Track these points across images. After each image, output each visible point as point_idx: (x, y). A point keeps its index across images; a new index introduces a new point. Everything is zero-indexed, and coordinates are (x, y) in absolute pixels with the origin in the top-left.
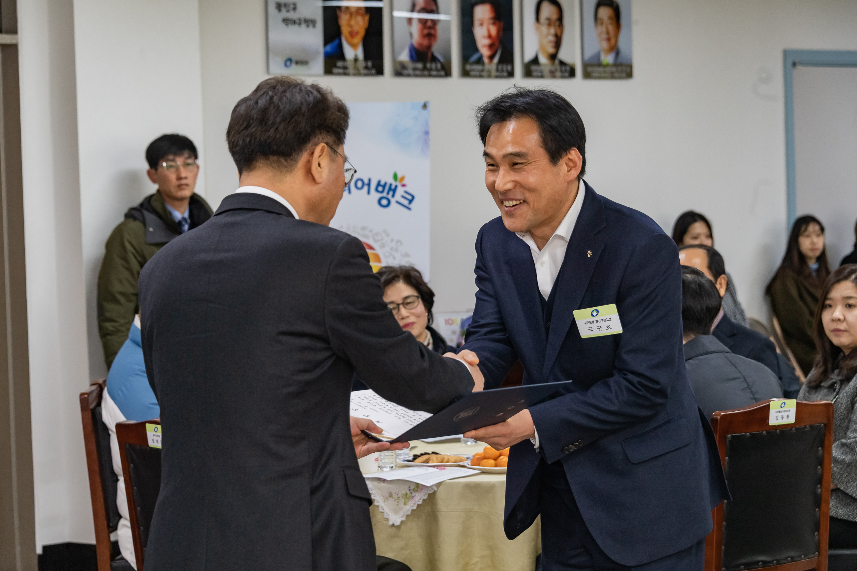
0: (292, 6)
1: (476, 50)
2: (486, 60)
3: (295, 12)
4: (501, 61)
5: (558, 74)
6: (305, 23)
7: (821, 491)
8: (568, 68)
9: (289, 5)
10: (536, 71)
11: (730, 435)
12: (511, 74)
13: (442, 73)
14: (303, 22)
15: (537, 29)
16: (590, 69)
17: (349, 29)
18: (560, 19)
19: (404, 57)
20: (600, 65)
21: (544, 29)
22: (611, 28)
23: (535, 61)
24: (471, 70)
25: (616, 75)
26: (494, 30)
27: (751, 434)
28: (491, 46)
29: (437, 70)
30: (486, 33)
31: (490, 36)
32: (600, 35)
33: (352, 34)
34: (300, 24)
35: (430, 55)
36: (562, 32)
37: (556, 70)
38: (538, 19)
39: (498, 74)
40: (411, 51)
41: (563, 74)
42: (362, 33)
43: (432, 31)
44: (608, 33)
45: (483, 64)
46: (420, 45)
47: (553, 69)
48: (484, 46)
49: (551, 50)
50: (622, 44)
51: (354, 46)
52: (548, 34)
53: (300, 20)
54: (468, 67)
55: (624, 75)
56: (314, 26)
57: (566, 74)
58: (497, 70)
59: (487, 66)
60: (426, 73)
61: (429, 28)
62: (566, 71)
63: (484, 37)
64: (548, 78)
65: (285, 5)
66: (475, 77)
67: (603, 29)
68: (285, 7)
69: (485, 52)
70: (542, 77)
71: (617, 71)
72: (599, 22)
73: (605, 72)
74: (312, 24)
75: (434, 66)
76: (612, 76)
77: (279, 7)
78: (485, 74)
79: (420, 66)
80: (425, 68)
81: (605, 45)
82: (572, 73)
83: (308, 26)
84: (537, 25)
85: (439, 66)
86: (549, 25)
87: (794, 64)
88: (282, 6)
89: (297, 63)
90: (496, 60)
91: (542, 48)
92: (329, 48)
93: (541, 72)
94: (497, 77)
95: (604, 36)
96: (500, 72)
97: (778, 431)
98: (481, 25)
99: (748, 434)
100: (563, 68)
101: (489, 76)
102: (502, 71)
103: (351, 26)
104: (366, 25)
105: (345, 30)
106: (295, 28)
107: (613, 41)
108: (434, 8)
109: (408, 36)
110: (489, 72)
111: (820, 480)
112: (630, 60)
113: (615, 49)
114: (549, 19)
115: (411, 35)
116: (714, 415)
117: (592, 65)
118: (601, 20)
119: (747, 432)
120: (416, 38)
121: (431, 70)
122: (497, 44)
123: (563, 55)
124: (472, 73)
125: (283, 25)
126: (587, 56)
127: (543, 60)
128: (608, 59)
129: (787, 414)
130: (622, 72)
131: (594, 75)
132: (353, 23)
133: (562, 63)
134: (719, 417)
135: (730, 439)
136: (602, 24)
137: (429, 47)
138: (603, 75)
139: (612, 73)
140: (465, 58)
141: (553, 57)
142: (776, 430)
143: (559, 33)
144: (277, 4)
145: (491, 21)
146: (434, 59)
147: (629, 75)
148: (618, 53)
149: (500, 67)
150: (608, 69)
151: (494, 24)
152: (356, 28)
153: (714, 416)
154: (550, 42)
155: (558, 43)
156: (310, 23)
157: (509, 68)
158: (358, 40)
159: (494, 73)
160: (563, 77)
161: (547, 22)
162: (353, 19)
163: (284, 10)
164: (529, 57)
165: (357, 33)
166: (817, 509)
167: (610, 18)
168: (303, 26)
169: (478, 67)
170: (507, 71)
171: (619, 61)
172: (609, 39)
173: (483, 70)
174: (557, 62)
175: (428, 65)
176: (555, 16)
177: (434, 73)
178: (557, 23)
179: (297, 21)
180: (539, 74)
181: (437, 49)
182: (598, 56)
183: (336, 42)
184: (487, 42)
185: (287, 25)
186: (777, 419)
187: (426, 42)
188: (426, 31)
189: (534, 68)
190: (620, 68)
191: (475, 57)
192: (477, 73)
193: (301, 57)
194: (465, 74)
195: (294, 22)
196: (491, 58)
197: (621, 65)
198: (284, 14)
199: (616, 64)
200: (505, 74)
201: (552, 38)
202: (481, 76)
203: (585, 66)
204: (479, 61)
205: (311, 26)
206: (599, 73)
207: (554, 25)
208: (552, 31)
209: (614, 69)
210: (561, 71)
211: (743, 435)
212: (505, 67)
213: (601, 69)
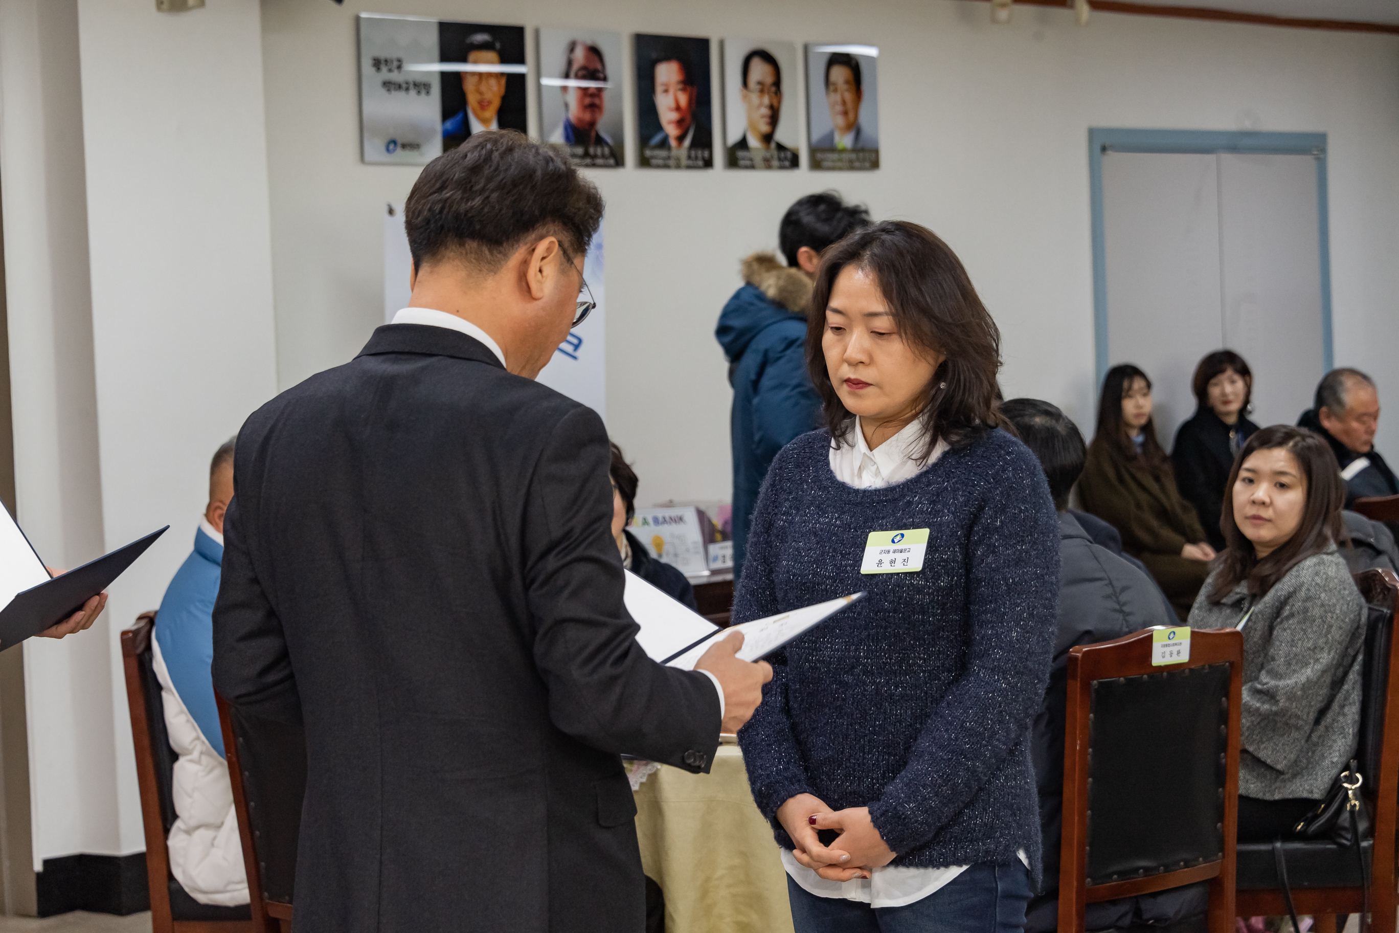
0: (395, 64)
1: (659, 128)
2: (673, 143)
3: (400, 72)
4: (693, 145)
5: (775, 163)
6: (415, 88)
7: (1226, 761)
8: (789, 155)
9: (392, 61)
10: (743, 159)
11: (1095, 682)
12: (708, 163)
13: (612, 161)
14: (411, 86)
15: (745, 97)
16: (819, 156)
17: (478, 97)
18: (777, 83)
19: (557, 137)
20: (833, 149)
21: (755, 98)
22: (848, 96)
23: (743, 144)
24: (653, 157)
25: (857, 164)
26: (683, 99)
27: (1126, 679)
28: (680, 123)
29: (603, 156)
30: (672, 104)
31: (678, 108)
32: (833, 106)
33: (483, 105)
34: (407, 89)
35: (593, 134)
36: (779, 102)
37: (772, 157)
38: (745, 83)
39: (690, 163)
40: (566, 128)
41: (782, 163)
42: (496, 103)
43: (597, 101)
44: (844, 103)
45: (669, 148)
46: (580, 120)
47: (768, 155)
48: (670, 122)
49: (765, 128)
50: (864, 119)
51: (484, 121)
52: (760, 105)
53: (407, 83)
54: (648, 153)
55: (867, 164)
56: (428, 93)
57: (787, 163)
58: (689, 157)
59: (675, 152)
60: (588, 161)
61: (593, 95)
62: (786, 159)
63: (671, 110)
64: (760, 168)
65: (386, 61)
66: (658, 167)
67: (837, 97)
68: (386, 65)
69: (672, 131)
70: (752, 167)
71: (858, 159)
72: (831, 88)
73: (840, 160)
74: (425, 88)
75: (599, 151)
76: (851, 167)
77: (377, 64)
78: (672, 162)
79: (580, 150)
80: (586, 155)
81: (840, 121)
82: (794, 162)
83: (419, 92)
84: (745, 91)
85: (607, 151)
86: (762, 91)
87: (1104, 149)
88: (382, 62)
89: (404, 146)
90: (687, 142)
91: (752, 125)
92: (449, 125)
93: (751, 160)
94: (689, 167)
95: (839, 108)
96: (692, 160)
97: (1165, 674)
98: (666, 91)
99: (1122, 679)
100: (782, 155)
101: (678, 166)
102: (696, 158)
103: (481, 93)
104: (502, 91)
105: (472, 99)
106: (401, 94)
107: (851, 116)
108: (599, 67)
109: (563, 109)
110: (678, 159)
111: (1223, 745)
112: (876, 142)
113: (854, 127)
114: (760, 83)
115: (566, 105)
116: (1071, 652)
117: (824, 150)
118: (834, 84)
119: (1120, 677)
120: (574, 111)
121: (595, 157)
122: (688, 118)
123: (782, 135)
124: (654, 162)
125: (383, 91)
126: (815, 137)
127: (754, 142)
128: (845, 141)
129: (1178, 649)
130: (864, 160)
131: (826, 164)
132: (483, 88)
133: (780, 147)
134: (1079, 655)
135: (1096, 687)
136: (835, 90)
137: (592, 124)
138: (839, 164)
139: (851, 161)
140: (643, 140)
141: (767, 138)
142: (1162, 672)
143: (775, 104)
144: (375, 60)
145: (680, 86)
146: (599, 141)
147: (875, 165)
148: (858, 133)
149: (693, 153)
150: (845, 156)
151: (684, 90)
152: (488, 96)
153: (1073, 654)
154: (763, 117)
155: (774, 118)
156: (421, 87)
157: (706, 154)
158: (491, 113)
159: (684, 162)
160: (782, 168)
161: (758, 87)
162: (484, 82)
163: (384, 69)
164: (733, 137)
165: (490, 103)
166: (1220, 789)
167: (847, 82)
168: (413, 92)
169: (662, 153)
170: (704, 159)
171: (860, 145)
172: (845, 113)
173: (669, 158)
174: (773, 145)
175: (592, 150)
176: (769, 80)
177: (600, 161)
178: (773, 89)
179: (404, 86)
180: (748, 163)
181: (603, 128)
182: (830, 136)
183: (459, 117)
184: (674, 116)
185: (389, 90)
186: (1164, 657)
187: (587, 116)
188: (588, 101)
189: (741, 154)
190: (861, 155)
191: (657, 139)
192: (660, 162)
193: (409, 138)
194: (644, 162)
195: (399, 87)
196: (680, 139)
197: (863, 150)
198: (385, 75)
199: (856, 150)
200: (700, 163)
201: (765, 111)
202: (666, 167)
203: (814, 150)
204: (664, 144)
205: (423, 92)
206: (833, 161)
207: (768, 93)
208: (766, 100)
209: (853, 156)
210: (780, 159)
211: (1116, 680)
212: (699, 153)
213: (835, 156)
